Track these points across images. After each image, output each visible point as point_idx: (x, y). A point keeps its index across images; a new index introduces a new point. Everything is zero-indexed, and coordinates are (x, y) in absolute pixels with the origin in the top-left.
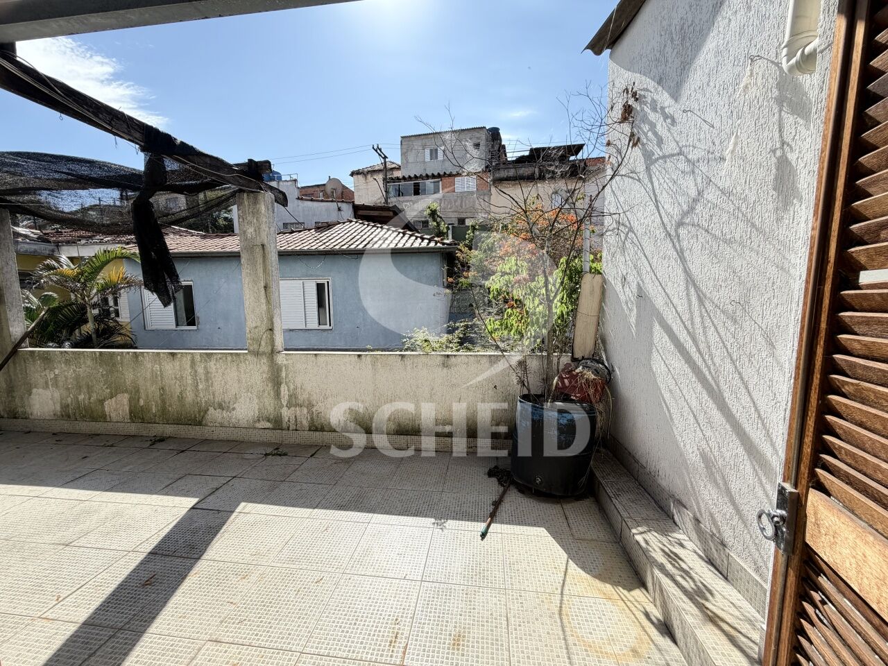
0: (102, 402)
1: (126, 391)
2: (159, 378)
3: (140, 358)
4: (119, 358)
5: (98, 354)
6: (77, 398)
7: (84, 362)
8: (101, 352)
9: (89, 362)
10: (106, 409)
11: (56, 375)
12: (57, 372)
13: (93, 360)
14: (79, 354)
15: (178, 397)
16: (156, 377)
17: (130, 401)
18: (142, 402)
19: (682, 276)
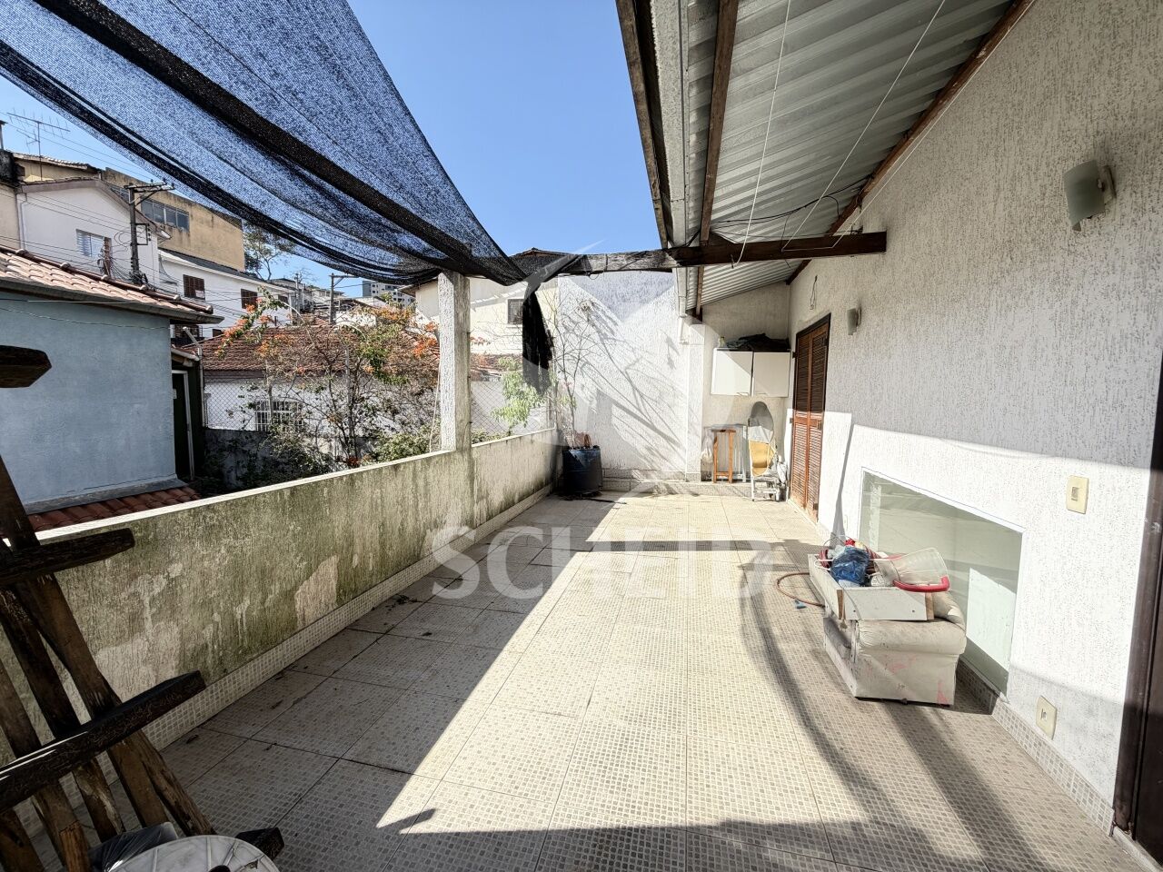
0: (289, 595)
1: (335, 552)
2: (380, 509)
3: (358, 483)
4: (326, 490)
5: (287, 494)
6: (233, 615)
7: (258, 521)
8: (294, 489)
9: (267, 518)
10: (297, 606)
11: (170, 580)
12: (176, 570)
13: (277, 508)
14: (245, 505)
15: (399, 530)
16: (376, 509)
17: (339, 567)
18: (356, 560)
19: (630, 387)
